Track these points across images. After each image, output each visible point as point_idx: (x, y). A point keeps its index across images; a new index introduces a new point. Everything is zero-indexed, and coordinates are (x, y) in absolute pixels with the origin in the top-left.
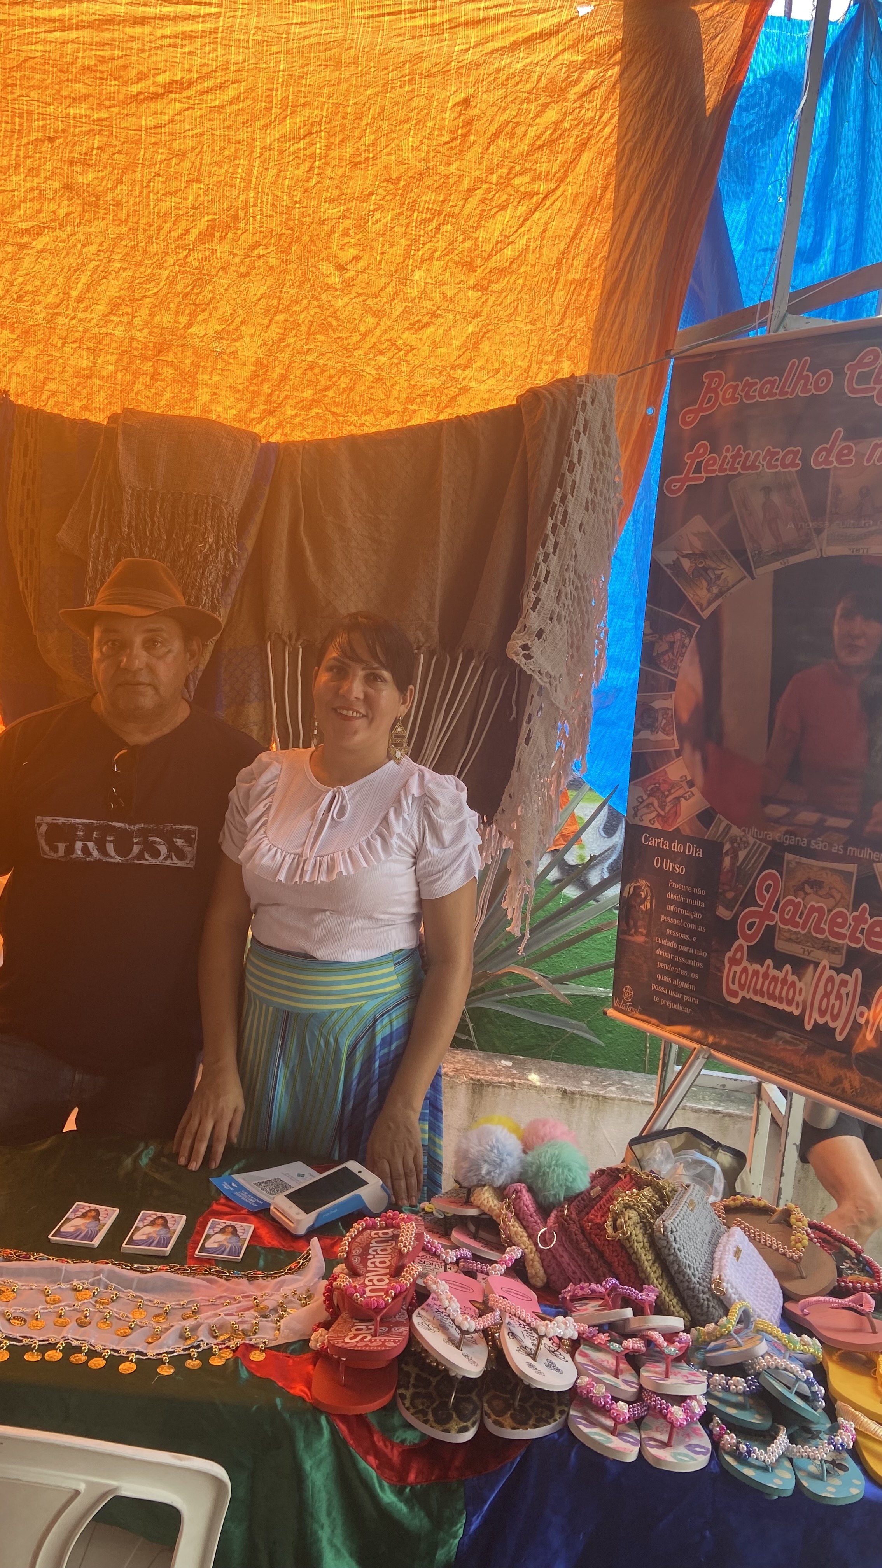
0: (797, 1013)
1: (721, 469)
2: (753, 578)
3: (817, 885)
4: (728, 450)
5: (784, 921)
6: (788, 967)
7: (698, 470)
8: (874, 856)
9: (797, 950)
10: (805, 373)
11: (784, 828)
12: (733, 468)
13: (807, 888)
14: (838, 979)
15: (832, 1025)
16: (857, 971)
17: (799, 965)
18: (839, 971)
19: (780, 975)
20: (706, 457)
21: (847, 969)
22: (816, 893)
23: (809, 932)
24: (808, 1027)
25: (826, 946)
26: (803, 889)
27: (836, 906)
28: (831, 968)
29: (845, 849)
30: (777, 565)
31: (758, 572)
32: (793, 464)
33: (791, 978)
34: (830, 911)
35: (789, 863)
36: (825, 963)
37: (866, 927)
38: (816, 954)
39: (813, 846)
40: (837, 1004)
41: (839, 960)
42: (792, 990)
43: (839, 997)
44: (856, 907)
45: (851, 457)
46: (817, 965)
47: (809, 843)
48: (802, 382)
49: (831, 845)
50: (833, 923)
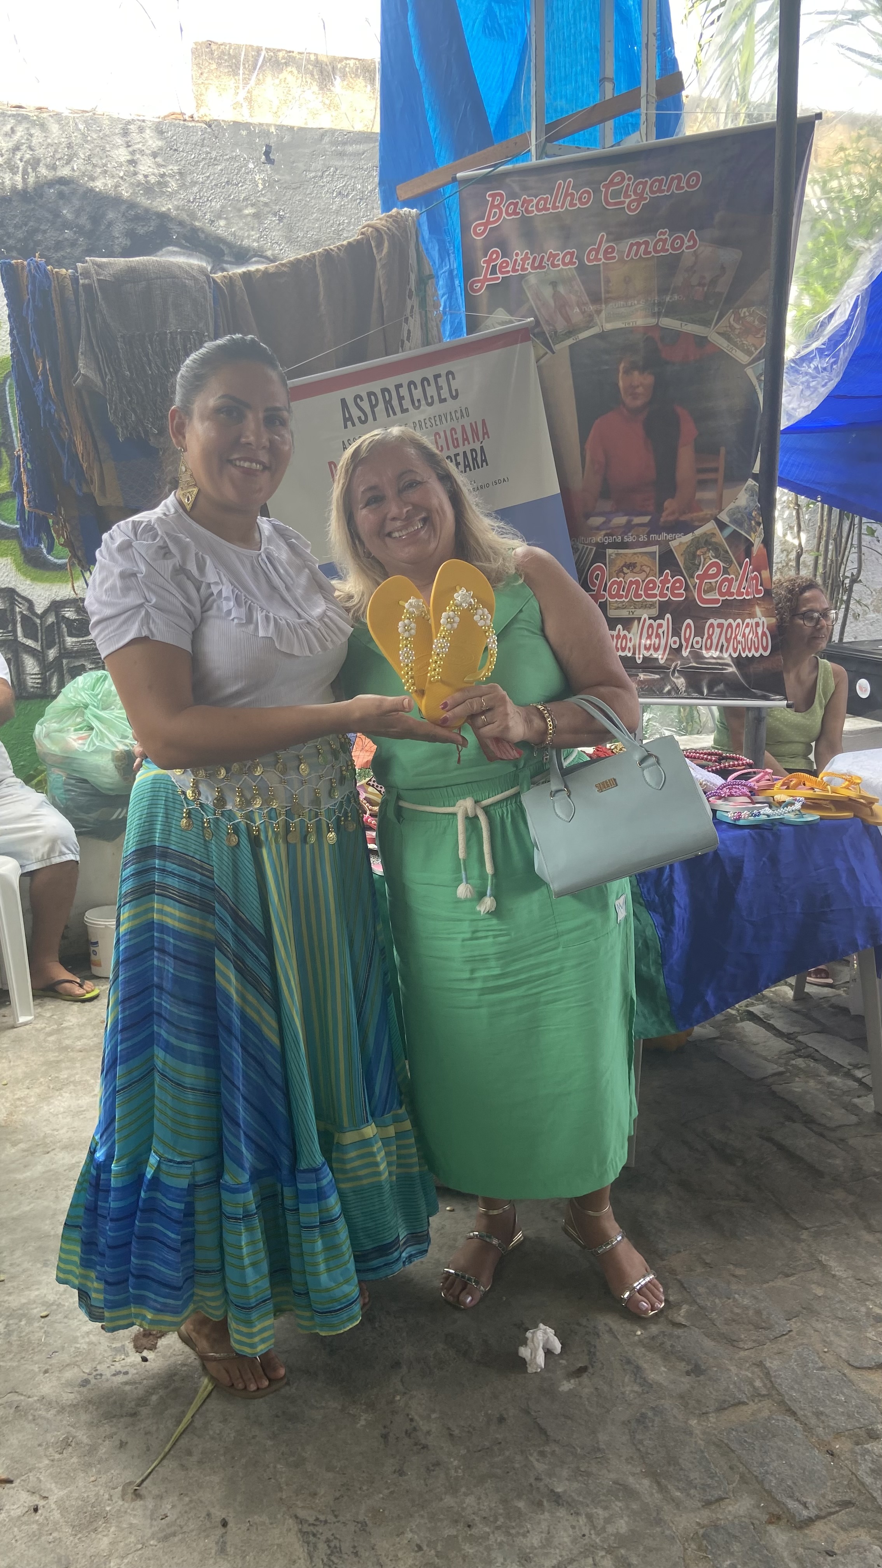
0: (629, 655)
1: (514, 270)
2: (553, 353)
3: (631, 566)
4: (517, 255)
5: (612, 596)
6: (619, 626)
7: (494, 272)
8: (669, 537)
9: (624, 614)
10: (570, 191)
11: (603, 532)
12: (523, 269)
13: (625, 570)
14: (655, 624)
15: (655, 656)
16: (668, 616)
17: (627, 623)
18: (655, 619)
20: (499, 261)
21: (661, 616)
22: (632, 571)
23: (631, 599)
24: (639, 661)
25: (644, 606)
26: (622, 571)
27: (647, 577)
28: (650, 618)
29: (648, 537)
30: (570, 341)
31: (556, 348)
32: (571, 262)
33: (622, 633)
34: (643, 581)
35: (610, 555)
36: (645, 616)
37: (669, 585)
38: (638, 613)
39: (626, 540)
40: (657, 641)
41: (655, 612)
42: (624, 641)
43: (658, 636)
44: (661, 573)
45: (614, 254)
46: (639, 619)
47: (623, 538)
48: (569, 198)
49: (638, 536)
50: (647, 588)
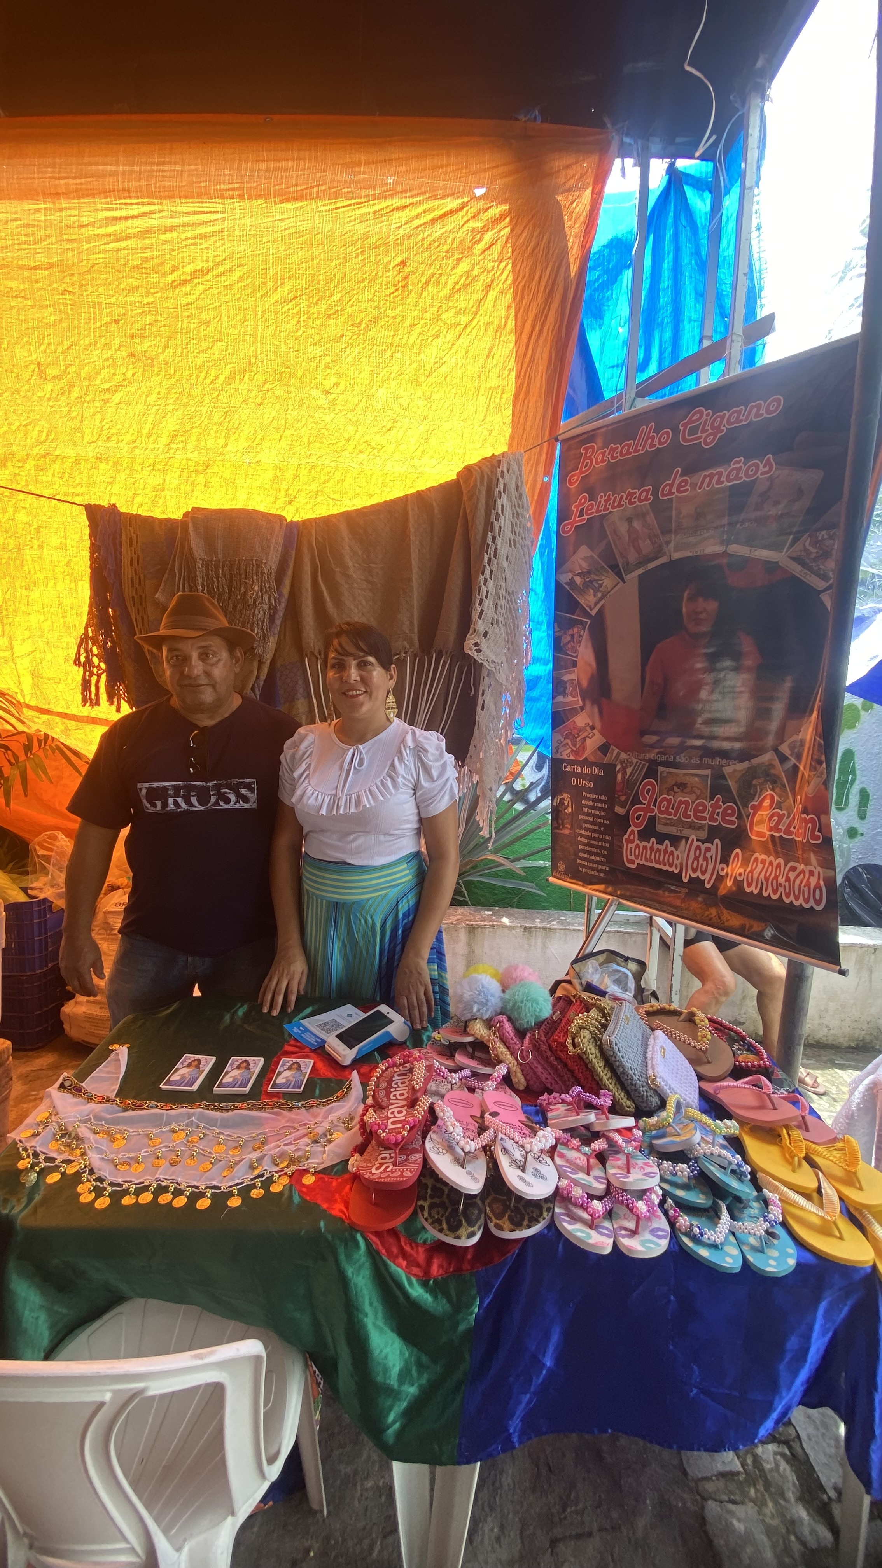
0: (676, 871)
1: (598, 511)
2: (624, 582)
3: (682, 786)
4: (601, 497)
5: (660, 812)
6: (667, 842)
7: (581, 515)
8: (723, 762)
9: (672, 830)
10: (651, 434)
11: (656, 751)
12: (606, 509)
13: (675, 788)
14: (703, 847)
15: (702, 878)
16: (717, 841)
17: (675, 840)
18: (703, 842)
19: (663, 847)
20: (586, 505)
21: (709, 840)
22: (682, 791)
23: (679, 818)
24: (685, 880)
25: (692, 827)
26: (673, 790)
27: (698, 799)
28: (698, 840)
29: (701, 760)
30: (640, 571)
31: (627, 578)
32: (647, 499)
33: (670, 849)
34: (693, 802)
35: (661, 773)
36: (693, 837)
37: (720, 811)
38: (686, 832)
39: (678, 760)
40: (705, 864)
41: (704, 835)
42: (671, 857)
43: (705, 859)
44: (712, 799)
45: (687, 487)
46: (687, 839)
47: (675, 758)
48: (650, 441)
49: (691, 758)
50: (696, 811)
